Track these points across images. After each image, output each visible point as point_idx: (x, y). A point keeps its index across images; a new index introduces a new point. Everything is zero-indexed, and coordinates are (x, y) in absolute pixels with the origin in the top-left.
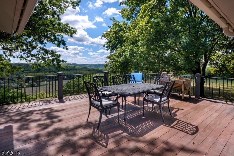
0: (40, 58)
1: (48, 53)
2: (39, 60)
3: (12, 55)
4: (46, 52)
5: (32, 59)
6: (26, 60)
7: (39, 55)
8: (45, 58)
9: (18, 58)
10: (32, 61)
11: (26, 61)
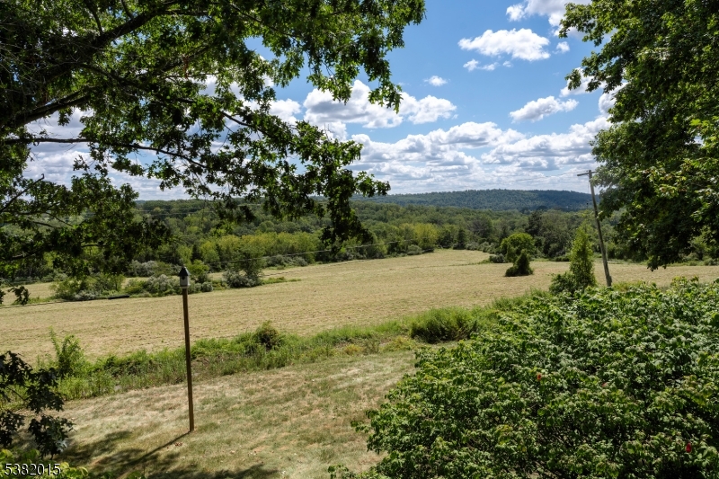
0: (250, 171)
1: (286, 143)
2: (246, 182)
3: (128, 163)
4: (277, 134)
5: (211, 180)
6: (187, 183)
7: (240, 155)
8: (273, 173)
9: (154, 178)
10: (213, 187)
11: (190, 191)
